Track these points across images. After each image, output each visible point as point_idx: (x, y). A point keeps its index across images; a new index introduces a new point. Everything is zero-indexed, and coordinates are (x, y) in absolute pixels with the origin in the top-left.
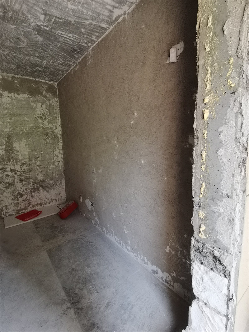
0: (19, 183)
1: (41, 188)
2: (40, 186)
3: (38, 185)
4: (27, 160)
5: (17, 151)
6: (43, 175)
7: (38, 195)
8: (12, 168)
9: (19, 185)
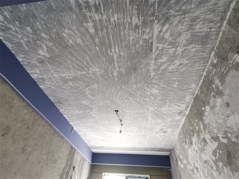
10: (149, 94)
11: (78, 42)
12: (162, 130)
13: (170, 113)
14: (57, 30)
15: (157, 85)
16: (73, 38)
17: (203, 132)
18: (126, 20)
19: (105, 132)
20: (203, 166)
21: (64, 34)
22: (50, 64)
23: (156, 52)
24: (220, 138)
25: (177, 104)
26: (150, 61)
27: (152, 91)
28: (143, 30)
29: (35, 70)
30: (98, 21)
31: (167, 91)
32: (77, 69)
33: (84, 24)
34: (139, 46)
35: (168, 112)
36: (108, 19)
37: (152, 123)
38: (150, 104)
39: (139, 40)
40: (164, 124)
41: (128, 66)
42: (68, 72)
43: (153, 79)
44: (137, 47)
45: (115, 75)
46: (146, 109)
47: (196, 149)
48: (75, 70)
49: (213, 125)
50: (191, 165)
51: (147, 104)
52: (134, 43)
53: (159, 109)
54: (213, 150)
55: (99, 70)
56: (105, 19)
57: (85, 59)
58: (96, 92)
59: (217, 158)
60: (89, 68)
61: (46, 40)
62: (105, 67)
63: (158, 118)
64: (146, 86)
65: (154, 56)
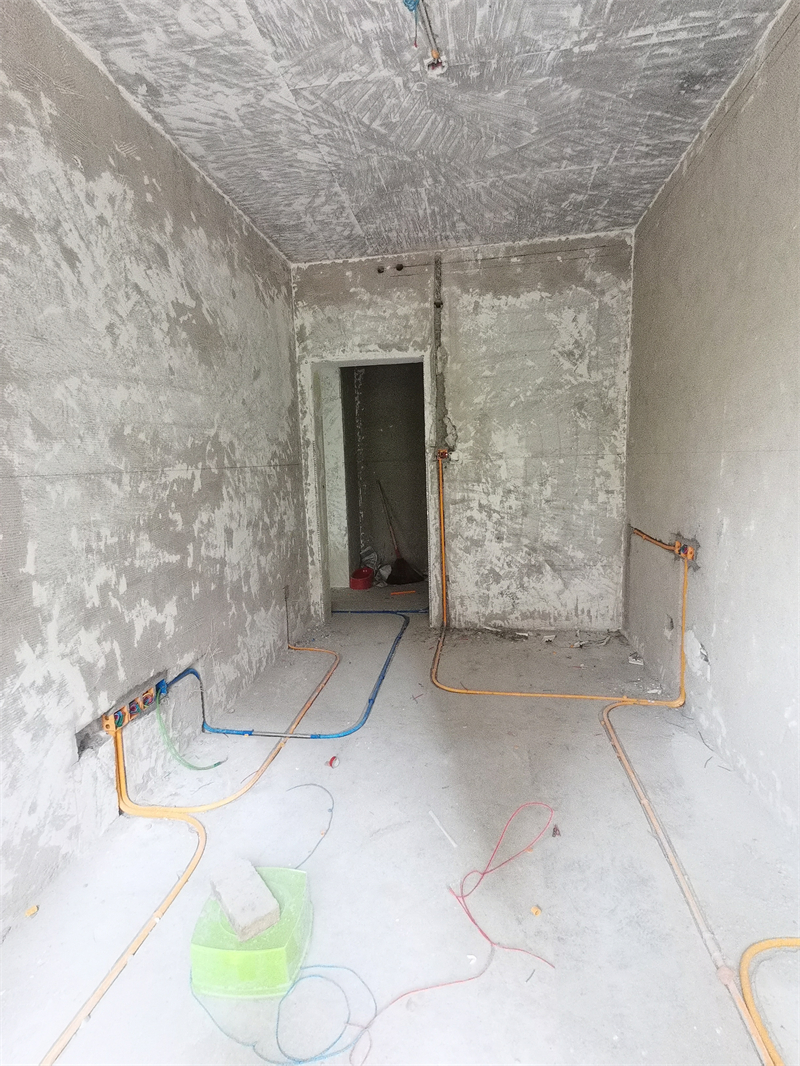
0: (493, 543)
1: (548, 568)
2: (546, 561)
3: (541, 559)
4: (519, 482)
5: (497, 455)
6: (556, 531)
7: (538, 586)
8: (482, 502)
9: (493, 549)
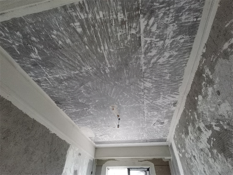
10: (142, 87)
11: (67, 42)
12: (159, 122)
13: (165, 104)
14: (45, 32)
15: (149, 78)
16: (62, 39)
17: (198, 121)
18: (111, 17)
19: (104, 128)
20: (199, 154)
21: (53, 36)
22: (43, 66)
23: (144, 46)
24: (214, 126)
25: (171, 95)
26: (140, 56)
27: (145, 85)
28: (130, 26)
29: (30, 73)
30: (84, 20)
31: (160, 83)
32: (70, 69)
33: (71, 24)
34: (127, 41)
35: (163, 104)
36: (94, 17)
37: (148, 115)
38: (145, 98)
39: (127, 36)
40: (160, 116)
41: (119, 62)
42: (62, 73)
43: (144, 73)
44: (126, 43)
45: (107, 72)
46: (141, 103)
47: (192, 138)
48: (68, 70)
49: (206, 114)
50: (189, 154)
51: (142, 98)
52: (122, 39)
53: (154, 102)
54: (207, 138)
55: (91, 68)
56: (91, 18)
57: (76, 58)
58: (91, 90)
59: (212, 145)
60: (82, 67)
61: (36, 43)
62: (97, 65)
63: (153, 110)
64: (139, 80)
65: (143, 50)
